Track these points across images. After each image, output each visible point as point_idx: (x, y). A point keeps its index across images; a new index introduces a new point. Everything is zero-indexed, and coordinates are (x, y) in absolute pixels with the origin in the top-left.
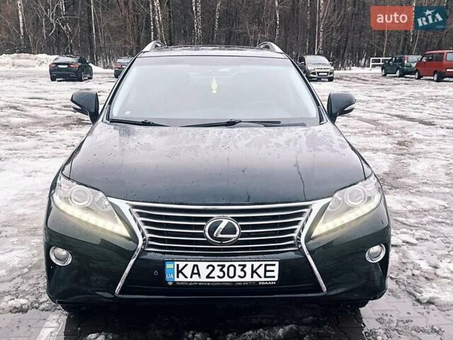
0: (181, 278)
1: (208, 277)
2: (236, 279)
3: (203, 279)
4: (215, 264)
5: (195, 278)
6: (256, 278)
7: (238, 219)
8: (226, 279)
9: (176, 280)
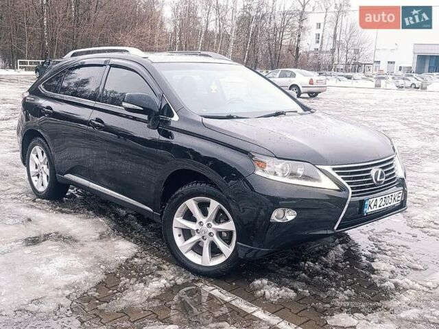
0: (370, 210)
1: (380, 206)
2: (389, 205)
3: (378, 208)
4: (383, 197)
5: (375, 209)
6: (395, 203)
7: (383, 168)
8: (386, 206)
9: (368, 211)
